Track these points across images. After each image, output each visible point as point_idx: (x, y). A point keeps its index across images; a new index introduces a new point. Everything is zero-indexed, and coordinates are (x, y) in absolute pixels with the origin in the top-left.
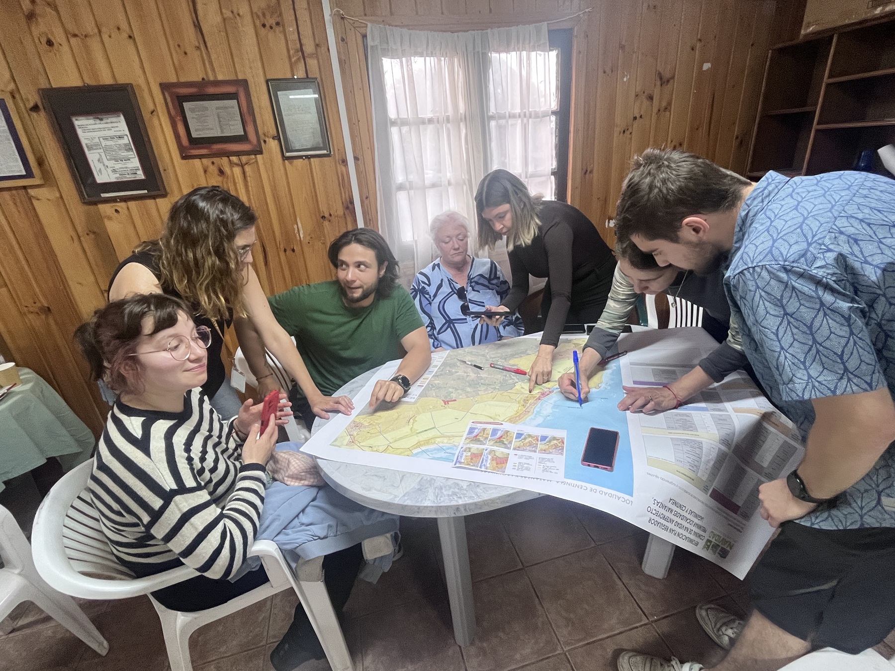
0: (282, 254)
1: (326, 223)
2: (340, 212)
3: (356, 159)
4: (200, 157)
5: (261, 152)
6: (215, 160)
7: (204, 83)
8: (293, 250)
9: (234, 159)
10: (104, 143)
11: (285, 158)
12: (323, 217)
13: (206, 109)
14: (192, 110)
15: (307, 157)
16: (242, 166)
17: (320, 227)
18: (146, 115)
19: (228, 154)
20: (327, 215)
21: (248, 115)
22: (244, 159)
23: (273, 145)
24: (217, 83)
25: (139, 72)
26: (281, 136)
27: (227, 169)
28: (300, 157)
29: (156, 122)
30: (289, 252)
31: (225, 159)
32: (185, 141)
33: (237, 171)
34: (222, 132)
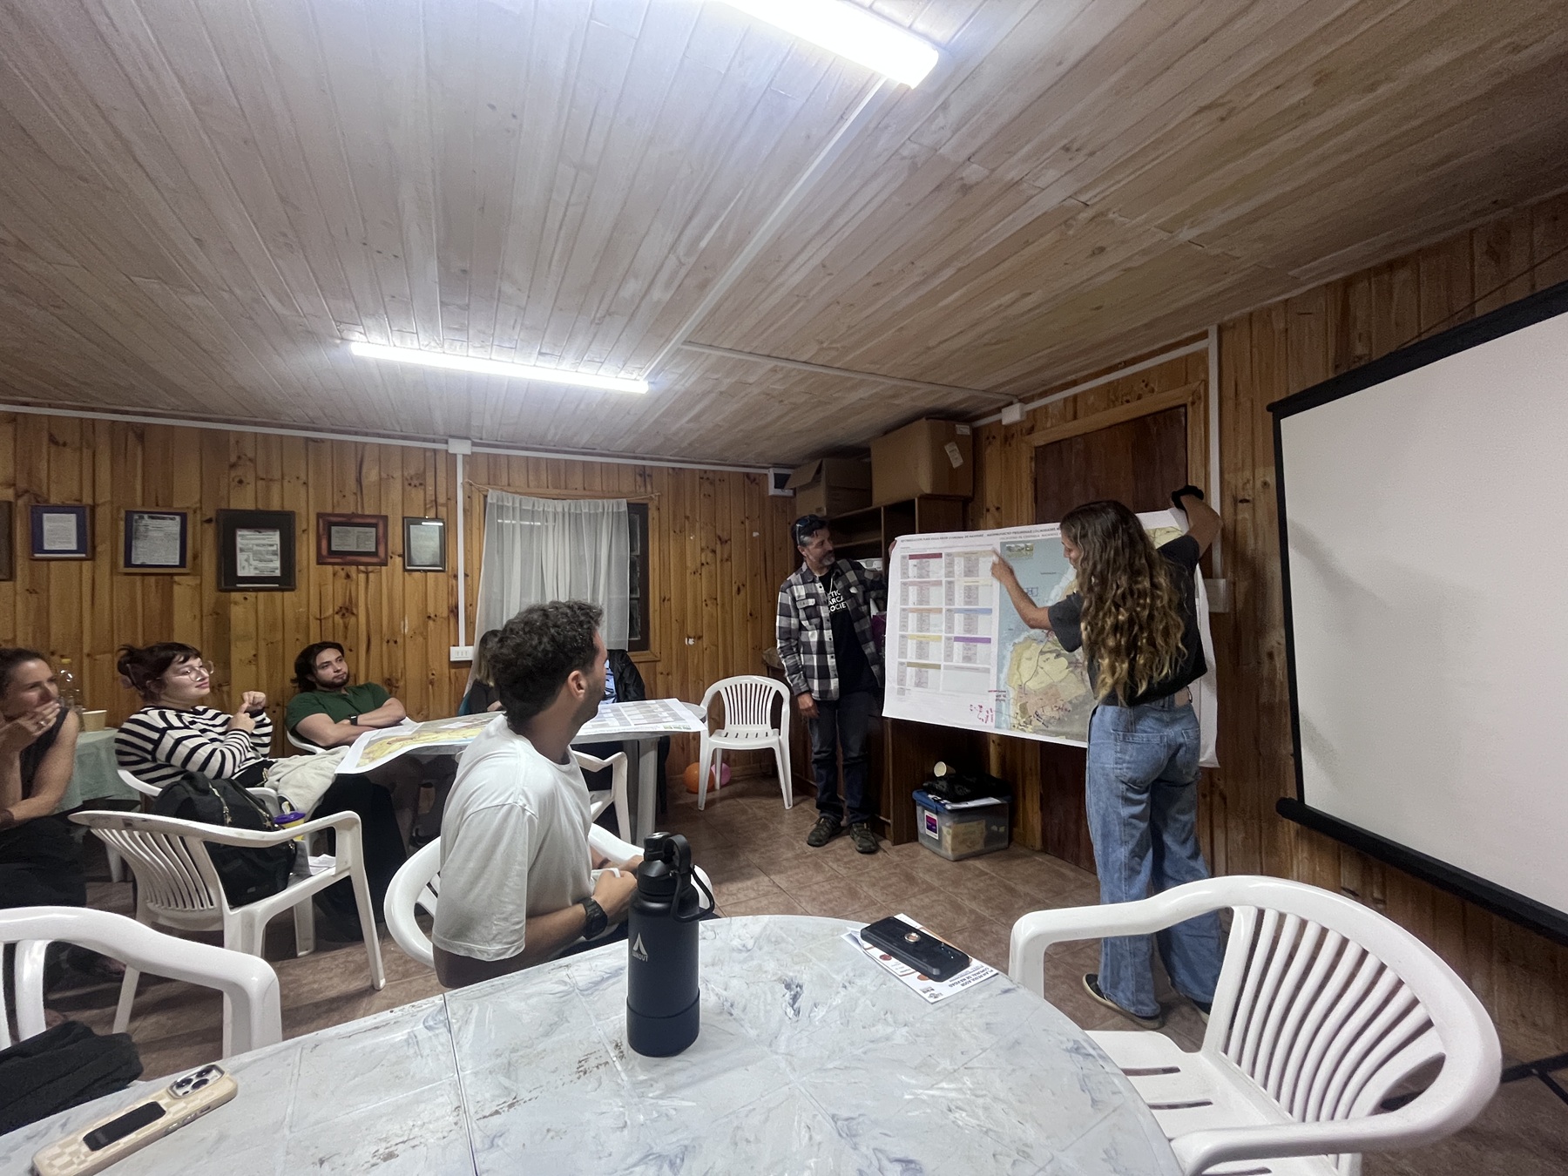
0: (385, 644)
1: (431, 622)
2: (445, 614)
3: (466, 575)
4: (333, 564)
5: (386, 565)
6: (345, 567)
7: (354, 515)
8: (396, 642)
9: (362, 568)
10: (255, 548)
11: (405, 570)
12: (429, 617)
13: (349, 532)
14: (338, 532)
15: (424, 571)
16: (367, 573)
17: (426, 625)
18: (298, 532)
19: (358, 564)
20: (432, 616)
21: (382, 539)
22: (370, 568)
23: (398, 560)
24: (363, 516)
25: (303, 504)
26: (406, 555)
27: (354, 575)
28: (419, 571)
29: (305, 537)
30: (392, 643)
31: (354, 567)
32: (324, 552)
33: (362, 576)
34: (358, 547)
